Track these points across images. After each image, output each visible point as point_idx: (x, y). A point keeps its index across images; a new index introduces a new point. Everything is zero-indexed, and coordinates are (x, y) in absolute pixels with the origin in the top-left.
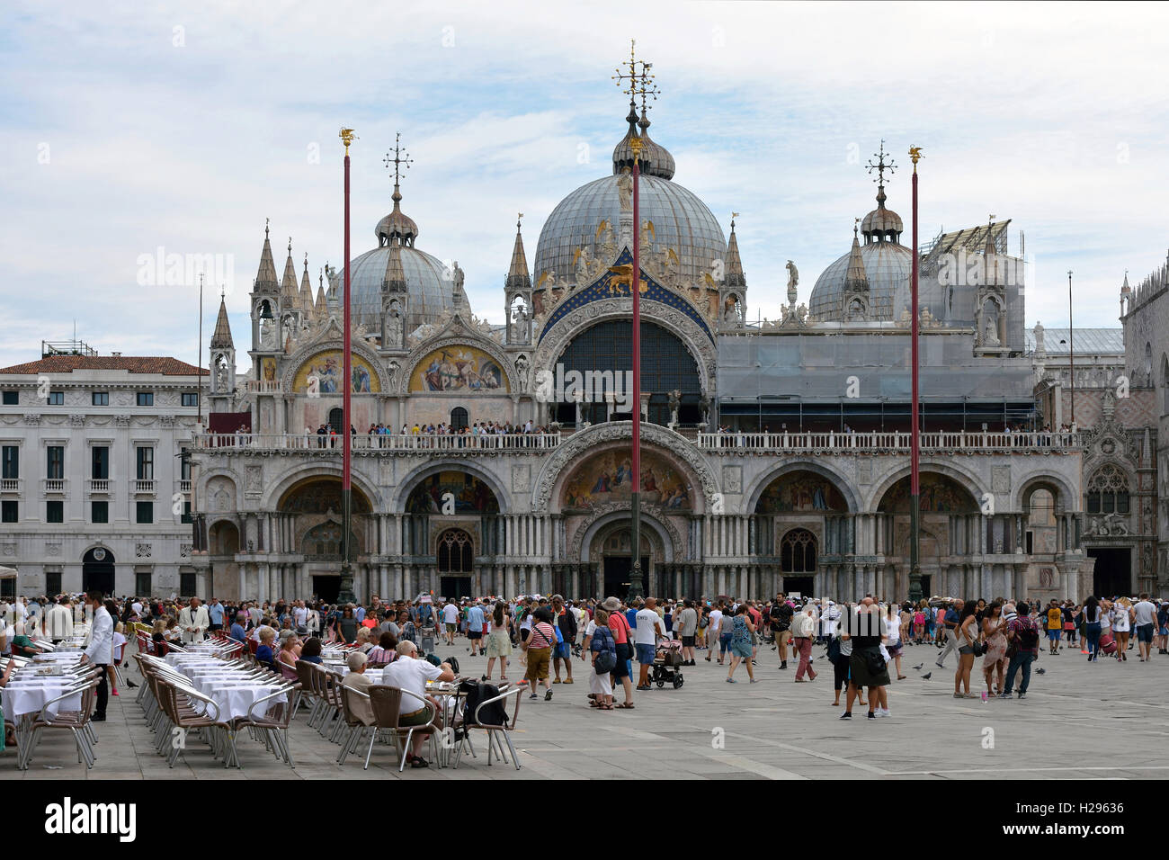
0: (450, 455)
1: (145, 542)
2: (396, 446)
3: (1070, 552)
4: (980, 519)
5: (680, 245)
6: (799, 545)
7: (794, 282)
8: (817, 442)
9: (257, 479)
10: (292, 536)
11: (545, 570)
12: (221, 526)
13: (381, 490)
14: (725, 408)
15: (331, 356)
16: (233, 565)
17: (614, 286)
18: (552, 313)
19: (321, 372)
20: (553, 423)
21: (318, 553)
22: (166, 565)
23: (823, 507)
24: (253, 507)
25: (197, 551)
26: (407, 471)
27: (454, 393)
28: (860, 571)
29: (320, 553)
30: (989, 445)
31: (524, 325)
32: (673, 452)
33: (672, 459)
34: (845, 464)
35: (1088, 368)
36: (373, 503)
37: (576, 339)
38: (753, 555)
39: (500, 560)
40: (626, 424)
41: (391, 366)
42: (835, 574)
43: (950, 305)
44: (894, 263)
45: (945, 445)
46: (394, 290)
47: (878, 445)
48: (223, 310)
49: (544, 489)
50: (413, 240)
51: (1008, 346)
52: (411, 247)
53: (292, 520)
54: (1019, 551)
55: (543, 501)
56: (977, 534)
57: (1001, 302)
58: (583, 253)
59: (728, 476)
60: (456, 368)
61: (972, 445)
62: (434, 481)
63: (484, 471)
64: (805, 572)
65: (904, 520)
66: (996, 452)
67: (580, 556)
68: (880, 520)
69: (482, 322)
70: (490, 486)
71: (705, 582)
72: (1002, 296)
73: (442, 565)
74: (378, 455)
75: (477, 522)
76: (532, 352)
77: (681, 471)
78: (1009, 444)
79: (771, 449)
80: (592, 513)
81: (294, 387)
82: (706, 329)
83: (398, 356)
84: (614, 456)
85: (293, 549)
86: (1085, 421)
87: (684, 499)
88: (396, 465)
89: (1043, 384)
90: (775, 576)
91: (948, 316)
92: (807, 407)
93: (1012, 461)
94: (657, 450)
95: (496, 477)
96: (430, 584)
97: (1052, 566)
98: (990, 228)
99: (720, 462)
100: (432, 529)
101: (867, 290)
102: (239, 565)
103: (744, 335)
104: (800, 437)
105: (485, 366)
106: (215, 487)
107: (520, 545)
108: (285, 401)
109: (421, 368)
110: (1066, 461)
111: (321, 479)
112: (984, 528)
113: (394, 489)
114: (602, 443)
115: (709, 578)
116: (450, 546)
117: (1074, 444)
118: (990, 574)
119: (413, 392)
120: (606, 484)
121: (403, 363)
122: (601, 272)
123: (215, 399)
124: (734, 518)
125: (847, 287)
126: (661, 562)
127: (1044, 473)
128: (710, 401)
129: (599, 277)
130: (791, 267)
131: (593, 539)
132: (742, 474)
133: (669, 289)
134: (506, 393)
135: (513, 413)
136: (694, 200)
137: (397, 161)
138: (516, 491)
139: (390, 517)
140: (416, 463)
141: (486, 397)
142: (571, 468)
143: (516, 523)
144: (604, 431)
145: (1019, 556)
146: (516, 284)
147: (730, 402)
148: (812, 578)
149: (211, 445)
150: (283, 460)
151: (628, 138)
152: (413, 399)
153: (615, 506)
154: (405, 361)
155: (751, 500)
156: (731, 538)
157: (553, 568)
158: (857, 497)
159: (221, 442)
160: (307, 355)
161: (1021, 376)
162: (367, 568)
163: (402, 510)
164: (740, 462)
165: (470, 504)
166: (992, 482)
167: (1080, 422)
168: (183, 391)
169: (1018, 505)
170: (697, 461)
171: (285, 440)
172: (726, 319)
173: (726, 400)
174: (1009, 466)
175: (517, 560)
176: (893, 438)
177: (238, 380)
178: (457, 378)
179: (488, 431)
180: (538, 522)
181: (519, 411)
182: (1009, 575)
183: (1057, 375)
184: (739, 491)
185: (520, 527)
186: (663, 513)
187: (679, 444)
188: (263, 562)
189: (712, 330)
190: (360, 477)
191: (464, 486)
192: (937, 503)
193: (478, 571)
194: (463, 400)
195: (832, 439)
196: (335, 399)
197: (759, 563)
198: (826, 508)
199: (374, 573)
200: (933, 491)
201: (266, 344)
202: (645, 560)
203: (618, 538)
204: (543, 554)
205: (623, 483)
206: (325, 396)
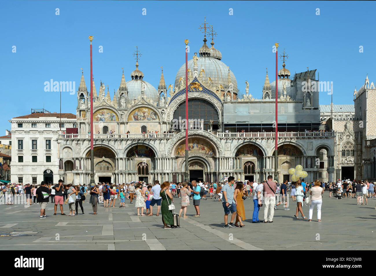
0: (140, 140)
2: (123, 137)
3: (331, 167)
4: (304, 158)
6: (249, 166)
9: (79, 148)
11: (170, 174)
12: (68, 162)
13: (118, 151)
14: (226, 125)
15: (102, 110)
17: (192, 89)
18: (172, 97)
19: (100, 115)
23: (257, 155)
24: (78, 156)
25: (60, 170)
26: (126, 145)
29: (101, 170)
30: (306, 136)
31: (164, 101)
32: (209, 139)
33: (209, 141)
34: (263, 142)
36: (116, 155)
37: (180, 105)
38: (234, 169)
39: (156, 171)
40: (195, 130)
41: (122, 113)
42: (260, 175)
45: (293, 136)
46: (123, 90)
47: (272, 136)
49: (169, 150)
51: (313, 106)
54: (315, 167)
55: (169, 154)
56: (303, 162)
57: (311, 93)
58: (182, 79)
59: (226, 146)
60: (143, 114)
61: (301, 136)
62: (135, 148)
63: (151, 145)
64: (251, 174)
65: (281, 158)
66: (309, 138)
67: (181, 170)
70: (152, 149)
71: (219, 177)
73: (139, 173)
74: (117, 140)
75: (149, 160)
76: (166, 109)
77: (212, 145)
78: (313, 136)
79: (239, 137)
80: (185, 157)
82: (221, 101)
83: (124, 110)
84: (191, 140)
87: (213, 153)
88: (123, 143)
90: (242, 175)
91: (296, 98)
92: (251, 125)
93: (313, 140)
94: (204, 138)
95: (154, 146)
96: (135, 179)
99: (224, 141)
100: (135, 162)
102: (74, 174)
103: (232, 103)
104: (249, 134)
105: (152, 113)
106: (66, 150)
107: (162, 167)
108: (89, 124)
109: (132, 113)
110: (330, 140)
111: (100, 147)
112: (305, 161)
113: (122, 150)
114: (187, 136)
115: (221, 176)
116: (141, 167)
117: (332, 135)
119: (129, 121)
120: (189, 148)
121: (126, 112)
124: (228, 158)
125: (264, 89)
126: (207, 172)
127: (323, 144)
128: (221, 123)
131: (185, 165)
132: (231, 145)
133: (209, 89)
134: (158, 121)
138: (160, 150)
139: (121, 159)
140: (129, 142)
141: (152, 122)
142: (178, 143)
145: (315, 169)
146: (161, 88)
148: (253, 176)
150: (87, 142)
152: (129, 123)
153: (193, 155)
155: (234, 152)
156: (227, 163)
157: (172, 174)
158: (266, 152)
159: (68, 137)
160: (96, 110)
162: (115, 174)
163: (125, 157)
164: (230, 141)
165: (147, 155)
166: (307, 147)
168: (74, 123)
169: (315, 153)
170: (217, 141)
173: (226, 123)
174: (313, 142)
175: (161, 171)
176: (277, 134)
178: (143, 117)
180: (168, 160)
181: (162, 126)
182: (312, 174)
184: (230, 150)
185: (162, 161)
186: (207, 157)
187: (211, 136)
188: (81, 173)
189: (222, 102)
190: (112, 147)
191: (146, 149)
192: (291, 153)
193: (150, 175)
194: (145, 123)
195: (258, 134)
196: (105, 123)
197: (237, 171)
198: (258, 155)
199: (117, 176)
200: (290, 149)
201: (82, 107)
202: (202, 171)
203: (194, 164)
204: (169, 169)
205: (195, 148)
206: (102, 122)
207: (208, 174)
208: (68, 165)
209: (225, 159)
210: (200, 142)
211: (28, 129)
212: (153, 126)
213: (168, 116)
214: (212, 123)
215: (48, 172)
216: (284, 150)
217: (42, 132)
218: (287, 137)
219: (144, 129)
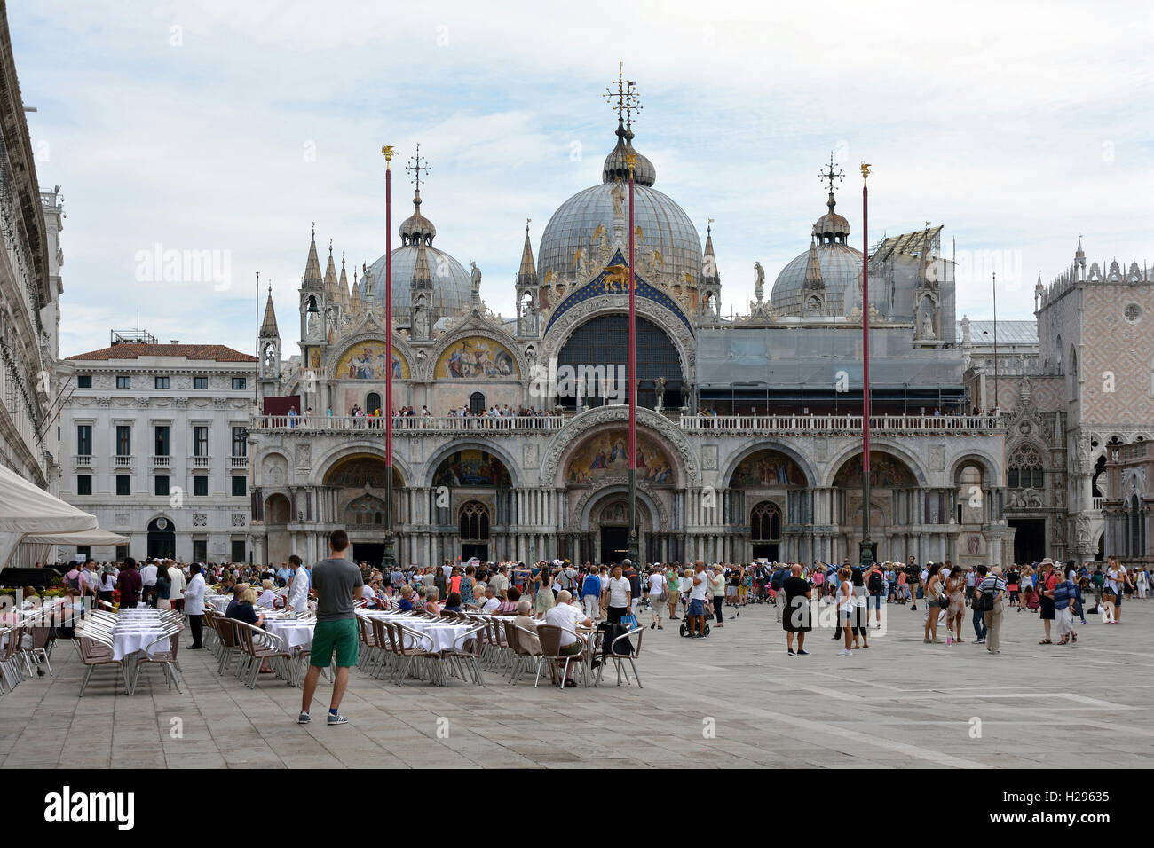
0: (470, 434)
1: (201, 513)
2: (424, 427)
3: (994, 523)
4: (919, 493)
5: (662, 246)
6: (766, 516)
7: (761, 281)
9: (306, 457)
10: (336, 508)
11: (551, 538)
12: (276, 499)
13: (412, 466)
14: (704, 393)
15: (368, 346)
16: (285, 533)
17: (609, 284)
18: (556, 308)
19: (359, 360)
20: (558, 407)
21: (357, 522)
22: (220, 533)
23: (786, 482)
24: (301, 481)
25: (255, 521)
26: (433, 450)
27: (473, 379)
28: (818, 539)
29: (359, 523)
30: (926, 427)
31: (531, 319)
32: (659, 432)
33: (658, 439)
34: (806, 444)
35: (1008, 356)
36: (404, 477)
37: (576, 332)
38: (727, 524)
39: (513, 529)
40: (618, 408)
41: (419, 355)
42: (797, 541)
43: (893, 302)
44: (843, 263)
45: (889, 427)
46: (421, 287)
47: (833, 427)
48: (270, 303)
49: (550, 466)
50: (431, 240)
51: (942, 339)
52: (430, 246)
53: (335, 493)
54: (952, 522)
55: (549, 477)
56: (916, 506)
57: (936, 300)
58: (582, 254)
59: (706, 455)
60: (474, 357)
61: (912, 427)
62: (455, 459)
63: (500, 450)
64: (771, 540)
65: (855, 494)
66: (932, 434)
67: (580, 525)
68: (835, 494)
69: (497, 316)
70: (504, 463)
71: (687, 549)
72: (937, 294)
73: (464, 535)
74: (409, 435)
75: (493, 495)
76: (539, 343)
77: (666, 450)
78: (943, 426)
79: (742, 430)
80: (591, 487)
81: (336, 374)
82: (687, 323)
83: (425, 346)
84: (609, 437)
85: (336, 519)
86: (1006, 405)
87: (669, 474)
88: (425, 444)
89: (970, 372)
90: (746, 543)
91: (891, 312)
92: (773, 393)
93: (946, 441)
94: (646, 431)
95: (509, 454)
96: (453, 551)
97: (978, 535)
98: (926, 233)
99: (699, 442)
100: (453, 501)
101: (823, 288)
102: (291, 533)
103: (719, 328)
104: (767, 420)
105: (499, 355)
106: (270, 464)
107: (530, 515)
108: (330, 386)
109: (445, 357)
110: (991, 442)
111: (359, 456)
112: (922, 502)
113: (424, 466)
114: (599, 424)
115: (690, 545)
116: (470, 517)
117: (998, 426)
118: (927, 542)
119: (438, 379)
120: (602, 461)
121: (429, 353)
122: (597, 271)
123: (263, 383)
125: (805, 286)
126: (649, 531)
127: (973, 452)
128: (691, 387)
129: (596, 276)
130: (758, 267)
131: (591, 511)
132: (718, 453)
133: (655, 286)
134: (517, 380)
135: (523, 398)
136: (674, 206)
137: (418, 168)
138: (526, 467)
139: (420, 490)
140: (441, 442)
141: (500, 383)
142: (573, 447)
143: (526, 496)
144: (601, 414)
145: (952, 526)
146: (525, 282)
147: (707, 388)
148: (777, 546)
149: (267, 426)
150: (328, 439)
151: (617, 149)
152: (437, 385)
153: (610, 480)
154: (431, 351)
155: (726, 475)
157: (558, 537)
158: (815, 473)
159: (275, 423)
160: (348, 345)
161: (953, 366)
162: (400, 536)
163: (427, 483)
164: (716, 442)
165: (486, 480)
166: (929, 460)
167: (1002, 406)
168: (234, 376)
169: (950, 481)
170: (680, 440)
171: (329, 421)
172: (703, 314)
173: (704, 386)
174: (944, 446)
175: (528, 530)
176: (845, 420)
177: (283, 367)
178: (476, 366)
179: (501, 413)
180: (546, 495)
181: (528, 394)
182: (943, 543)
183: (981, 363)
184: (715, 467)
185: (530, 500)
186: (651, 487)
187: (664, 426)
188: (311, 531)
189: (692, 323)
191: (483, 462)
192: (882, 478)
193: (494, 540)
194: (480, 386)
195: (794, 421)
196: (372, 385)
197: (735, 532)
198: (789, 483)
199: (406, 541)
200: (879, 467)
201: (313, 335)
203: (613, 509)
204: (549, 524)
205: (617, 460)
206: (364, 382)
207: (654, 540)
211: (146, 395)
212: (501, 393)
213: (545, 364)
214: (661, 387)
215: (162, 525)
217: (184, 404)
218: (873, 430)
219: (478, 402)
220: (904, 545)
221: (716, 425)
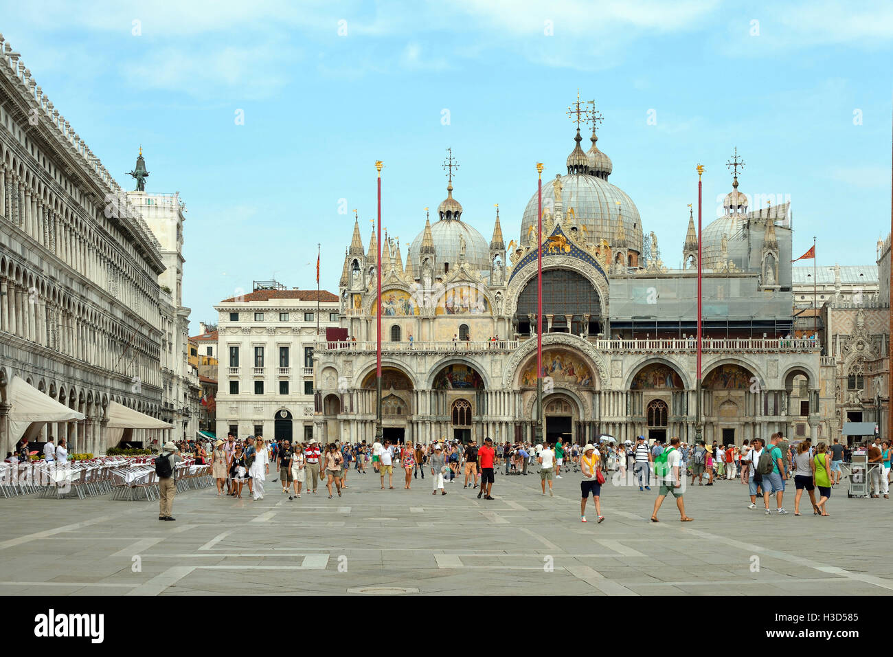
2: (427, 349)
4: (761, 394)
6: (657, 410)
8: (665, 345)
9: (349, 369)
10: (371, 404)
11: (510, 424)
12: (331, 397)
13: (418, 375)
14: (613, 324)
15: (392, 293)
16: (336, 421)
17: (551, 249)
18: (516, 266)
20: (515, 334)
23: (671, 386)
25: (317, 412)
26: (433, 364)
30: (766, 347)
31: (499, 273)
32: (582, 351)
33: (582, 356)
34: (682, 359)
36: (414, 383)
37: (530, 282)
38: (629, 416)
39: (485, 418)
40: (556, 335)
42: (678, 427)
45: (740, 347)
46: (427, 252)
49: (509, 375)
51: (779, 285)
54: (783, 414)
55: (508, 382)
56: (759, 403)
57: (775, 256)
58: (534, 228)
59: (614, 367)
61: (756, 347)
62: (449, 370)
63: (476, 364)
64: (661, 426)
65: (718, 394)
66: (770, 352)
67: (531, 416)
68: (702, 394)
70: (480, 373)
71: (601, 432)
72: (776, 253)
73: (455, 422)
74: (416, 354)
75: (474, 395)
76: (504, 290)
77: (588, 364)
79: (639, 350)
81: (371, 314)
84: (550, 354)
85: (371, 412)
87: (590, 381)
88: (427, 360)
90: (644, 428)
92: (660, 323)
93: (779, 357)
94: (574, 351)
96: (447, 433)
99: (609, 358)
100: (448, 399)
102: (340, 421)
103: (625, 278)
104: (656, 342)
106: (327, 374)
107: (496, 409)
108: (367, 322)
110: (811, 357)
111: (384, 368)
112: (763, 400)
113: (426, 375)
115: (603, 430)
116: (459, 410)
117: (816, 346)
118: (765, 428)
119: (438, 316)
120: (546, 371)
122: (544, 240)
124: (618, 393)
126: (578, 420)
127: (798, 365)
128: (605, 320)
129: (543, 243)
131: (539, 405)
132: (622, 366)
133: (582, 250)
134: (490, 316)
135: (494, 329)
138: (493, 376)
139: (423, 391)
140: (438, 359)
141: (479, 318)
142: (525, 362)
143: (494, 395)
144: (543, 339)
145: (783, 417)
146: (495, 248)
147: (617, 321)
148: (665, 430)
149: (324, 348)
150: (364, 357)
152: (437, 319)
155: (628, 381)
156: (616, 405)
157: (515, 424)
158: (688, 379)
159: (331, 346)
162: (411, 422)
163: (430, 388)
164: (621, 358)
165: (470, 384)
166: (767, 370)
169: (782, 384)
170: (597, 357)
171: (366, 345)
173: (613, 319)
174: (777, 360)
175: (494, 419)
176: (709, 342)
180: (506, 395)
181: (497, 326)
184: (621, 376)
185: (496, 398)
186: (578, 389)
187: (586, 347)
188: (353, 420)
189: (608, 276)
190: (407, 367)
191: (467, 373)
192: (737, 383)
193: (474, 425)
194: (466, 320)
195: (674, 344)
196: (394, 320)
197: (633, 420)
198: (673, 387)
199: (415, 426)
200: (736, 376)
201: (356, 286)
202: (570, 418)
203: (554, 405)
204: (509, 414)
205: (556, 371)
206: (389, 318)
207: (581, 426)
208: (330, 404)
209: (611, 394)
210: (565, 358)
211: (248, 325)
213: (509, 305)
214: (587, 320)
215: (284, 415)
216: (724, 376)
217: (273, 331)
218: (729, 349)
219: (464, 332)
220: (752, 430)
221: (621, 346)
